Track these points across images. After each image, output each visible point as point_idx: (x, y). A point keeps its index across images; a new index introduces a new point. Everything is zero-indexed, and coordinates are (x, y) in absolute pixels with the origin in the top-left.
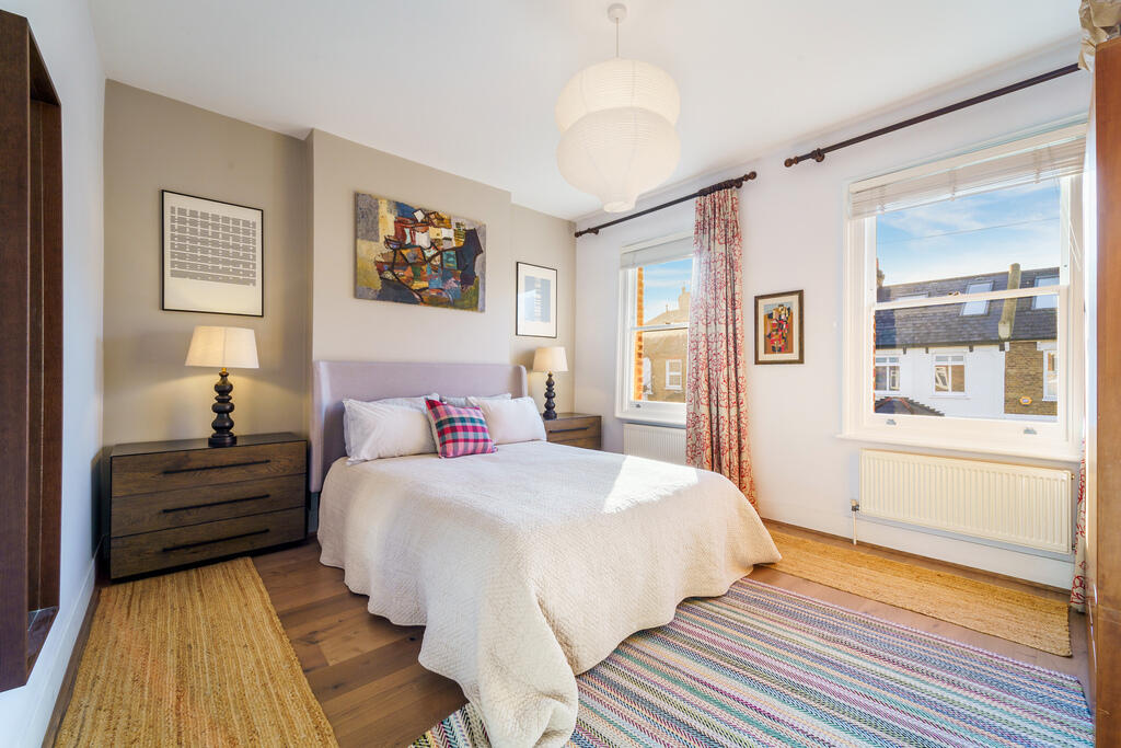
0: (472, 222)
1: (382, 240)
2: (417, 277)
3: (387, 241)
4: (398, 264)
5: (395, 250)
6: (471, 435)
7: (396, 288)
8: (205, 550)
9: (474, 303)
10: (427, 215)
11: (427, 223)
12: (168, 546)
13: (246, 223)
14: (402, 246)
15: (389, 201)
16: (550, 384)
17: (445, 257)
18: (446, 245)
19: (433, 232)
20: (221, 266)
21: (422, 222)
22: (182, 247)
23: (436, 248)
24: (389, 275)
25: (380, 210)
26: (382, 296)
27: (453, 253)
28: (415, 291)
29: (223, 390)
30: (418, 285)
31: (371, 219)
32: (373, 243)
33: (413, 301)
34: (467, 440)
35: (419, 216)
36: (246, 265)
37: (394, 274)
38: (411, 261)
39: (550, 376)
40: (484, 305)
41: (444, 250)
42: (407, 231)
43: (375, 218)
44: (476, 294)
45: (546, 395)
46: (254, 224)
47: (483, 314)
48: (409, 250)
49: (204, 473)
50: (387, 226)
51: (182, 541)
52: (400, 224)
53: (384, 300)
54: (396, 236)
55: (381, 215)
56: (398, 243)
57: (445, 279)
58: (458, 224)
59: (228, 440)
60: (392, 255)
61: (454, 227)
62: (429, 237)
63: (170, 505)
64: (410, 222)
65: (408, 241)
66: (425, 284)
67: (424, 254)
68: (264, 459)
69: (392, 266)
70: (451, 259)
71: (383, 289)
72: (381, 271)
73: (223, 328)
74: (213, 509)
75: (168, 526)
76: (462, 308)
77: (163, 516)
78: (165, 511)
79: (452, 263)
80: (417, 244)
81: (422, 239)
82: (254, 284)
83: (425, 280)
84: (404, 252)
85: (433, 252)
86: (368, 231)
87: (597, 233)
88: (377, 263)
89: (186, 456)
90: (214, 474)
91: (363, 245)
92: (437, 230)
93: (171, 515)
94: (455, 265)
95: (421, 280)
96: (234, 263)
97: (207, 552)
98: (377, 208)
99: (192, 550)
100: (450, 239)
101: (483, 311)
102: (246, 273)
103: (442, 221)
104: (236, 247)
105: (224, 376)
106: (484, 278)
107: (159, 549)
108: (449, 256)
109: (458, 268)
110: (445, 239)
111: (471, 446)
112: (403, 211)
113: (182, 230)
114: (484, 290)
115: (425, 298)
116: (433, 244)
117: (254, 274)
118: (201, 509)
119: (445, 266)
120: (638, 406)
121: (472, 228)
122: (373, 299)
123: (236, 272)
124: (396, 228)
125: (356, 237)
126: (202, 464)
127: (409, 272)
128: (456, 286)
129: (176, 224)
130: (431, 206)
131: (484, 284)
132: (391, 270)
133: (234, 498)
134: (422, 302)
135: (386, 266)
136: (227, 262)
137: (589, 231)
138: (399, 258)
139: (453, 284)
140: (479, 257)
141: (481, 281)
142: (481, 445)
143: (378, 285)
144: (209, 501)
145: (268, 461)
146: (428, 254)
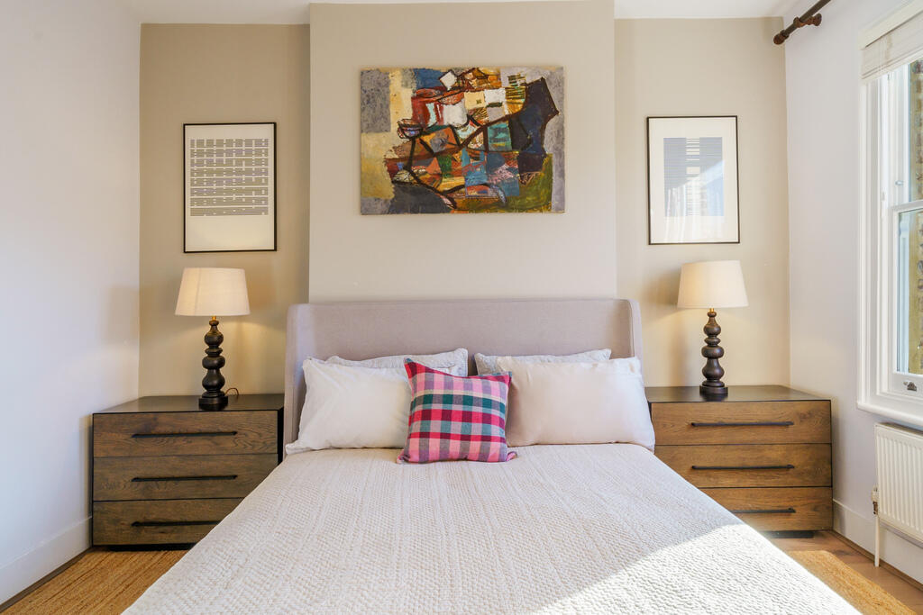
0: (536, 69)
1: (394, 127)
2: (446, 172)
3: (402, 128)
4: (418, 158)
5: (412, 139)
6: (456, 427)
7: (414, 192)
8: (172, 532)
9: (543, 198)
10: (461, 77)
11: (462, 88)
12: (140, 519)
13: (259, 142)
14: (424, 130)
15: (404, 71)
16: (712, 332)
17: (490, 134)
18: (493, 115)
19: (471, 100)
20: (234, 197)
21: (454, 88)
22: (200, 182)
23: (476, 123)
24: (404, 176)
25: (391, 88)
26: (396, 208)
27: (505, 125)
28: (445, 193)
29: (214, 341)
30: (447, 183)
31: (379, 101)
32: (381, 135)
33: (443, 209)
34: (445, 436)
35: (449, 80)
36: (258, 191)
37: (412, 173)
38: (435, 151)
39: (712, 315)
40: (562, 200)
41: (489, 124)
42: (430, 107)
43: (385, 99)
44: (548, 184)
45: (705, 353)
46: (266, 141)
47: (558, 216)
48: (433, 135)
49: (171, 440)
50: (402, 107)
51: (152, 518)
52: (419, 100)
53: (398, 212)
54: (414, 118)
55: (392, 93)
56: (417, 128)
57: (491, 168)
58: (512, 78)
59: (216, 401)
60: (409, 147)
61: (506, 83)
62: (464, 108)
63: (140, 473)
64: (434, 92)
65: (433, 120)
66: (459, 181)
67: (456, 136)
68: (232, 429)
69: (409, 163)
70: (502, 135)
71: (396, 197)
72: (393, 172)
73: (198, 269)
74: (182, 484)
75: (139, 497)
76: (522, 209)
77: (135, 483)
78: (136, 479)
79: (503, 141)
80: (445, 123)
81: (454, 114)
82: (266, 213)
83: (459, 174)
84: (427, 139)
85: (471, 129)
86: (375, 120)
87: (817, 21)
88: (388, 162)
89: (155, 419)
90: (180, 442)
91: (371, 140)
92: (478, 95)
93: (142, 484)
94: (509, 142)
95: (452, 176)
96: (248, 191)
97: (174, 535)
98: (388, 84)
99: (162, 529)
100: (499, 105)
101: (561, 209)
102: (259, 201)
103: (485, 79)
104: (248, 172)
105: (214, 324)
106: (561, 154)
107: (132, 521)
108: (498, 131)
109: (514, 146)
110: (492, 105)
111: (455, 446)
112: (424, 80)
113: (200, 163)
114: (562, 174)
115: (459, 202)
116: (471, 118)
117: (266, 199)
118: (169, 482)
119: (491, 148)
120: (911, 387)
121: (538, 78)
122: (383, 213)
123: (249, 201)
124: (414, 107)
125: (362, 131)
126: (169, 429)
127: (434, 166)
128: (510, 175)
129: (195, 158)
130: (465, 62)
131: (562, 165)
132: (408, 168)
133: (201, 474)
134: (456, 207)
135: (400, 165)
136: (239, 191)
137: (799, 22)
138: (419, 149)
139: (505, 173)
140: (552, 124)
141: (555, 161)
142: (475, 446)
143: (389, 191)
144: (177, 474)
145: (235, 433)
146: (463, 135)
